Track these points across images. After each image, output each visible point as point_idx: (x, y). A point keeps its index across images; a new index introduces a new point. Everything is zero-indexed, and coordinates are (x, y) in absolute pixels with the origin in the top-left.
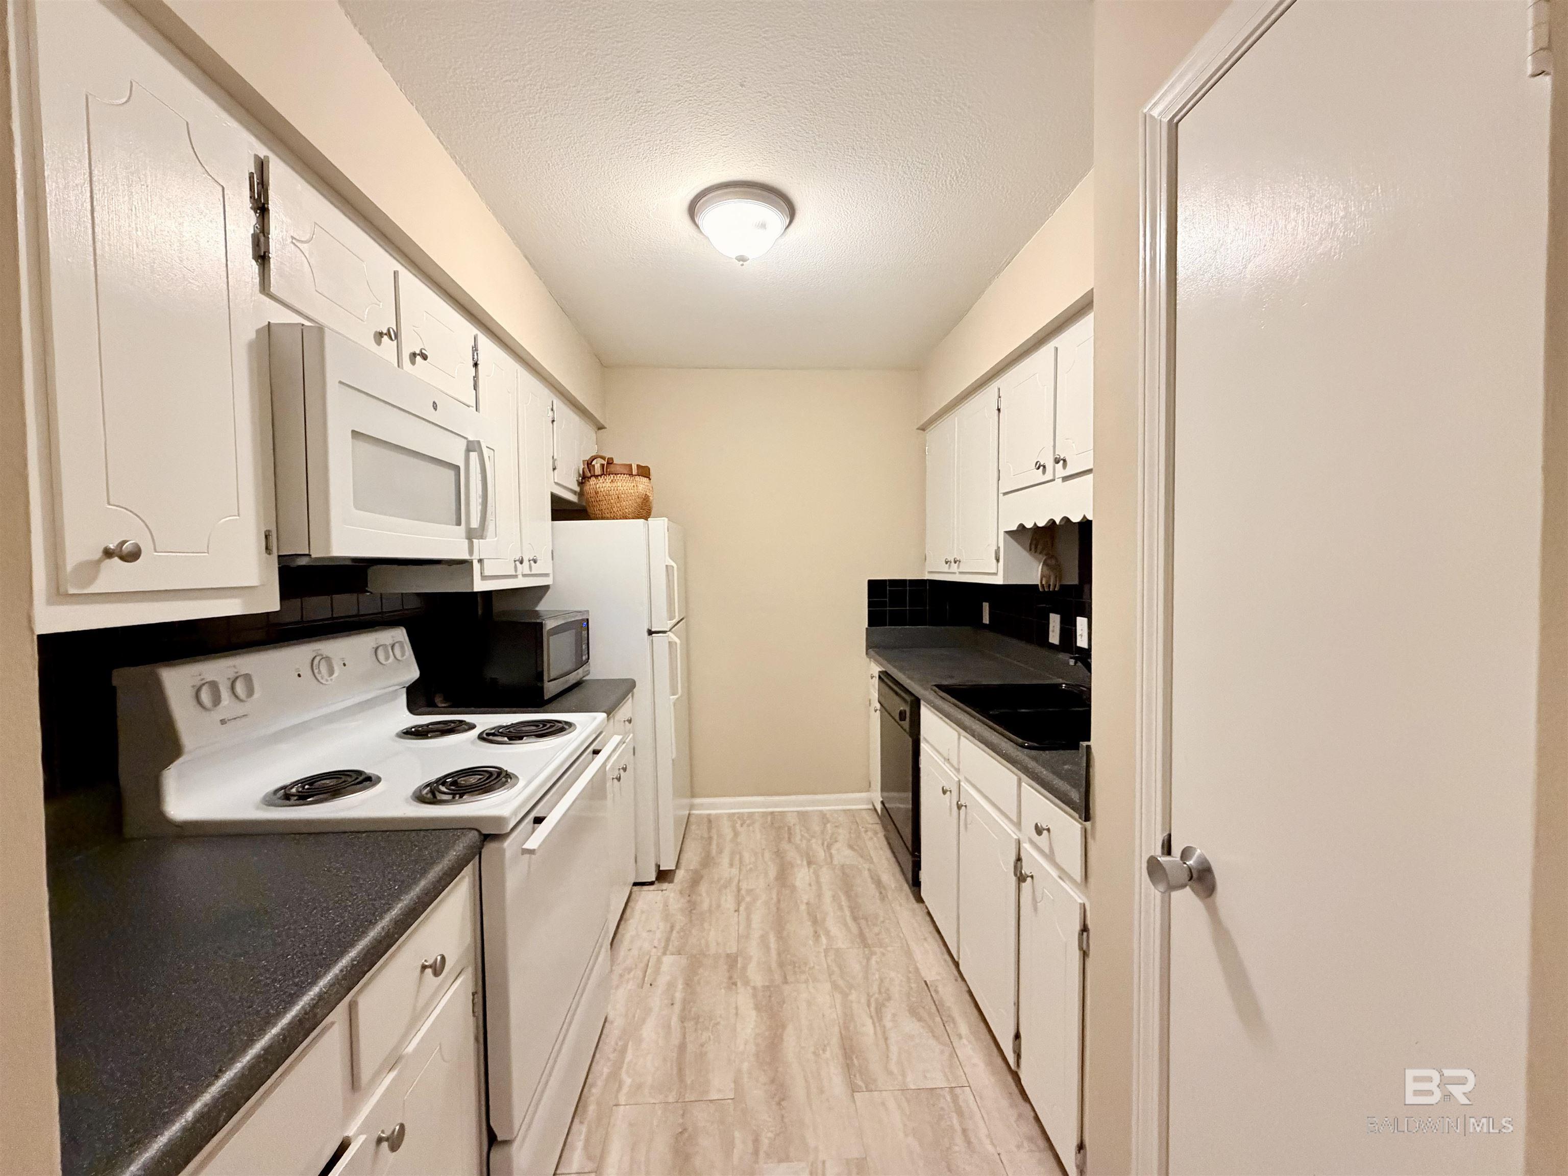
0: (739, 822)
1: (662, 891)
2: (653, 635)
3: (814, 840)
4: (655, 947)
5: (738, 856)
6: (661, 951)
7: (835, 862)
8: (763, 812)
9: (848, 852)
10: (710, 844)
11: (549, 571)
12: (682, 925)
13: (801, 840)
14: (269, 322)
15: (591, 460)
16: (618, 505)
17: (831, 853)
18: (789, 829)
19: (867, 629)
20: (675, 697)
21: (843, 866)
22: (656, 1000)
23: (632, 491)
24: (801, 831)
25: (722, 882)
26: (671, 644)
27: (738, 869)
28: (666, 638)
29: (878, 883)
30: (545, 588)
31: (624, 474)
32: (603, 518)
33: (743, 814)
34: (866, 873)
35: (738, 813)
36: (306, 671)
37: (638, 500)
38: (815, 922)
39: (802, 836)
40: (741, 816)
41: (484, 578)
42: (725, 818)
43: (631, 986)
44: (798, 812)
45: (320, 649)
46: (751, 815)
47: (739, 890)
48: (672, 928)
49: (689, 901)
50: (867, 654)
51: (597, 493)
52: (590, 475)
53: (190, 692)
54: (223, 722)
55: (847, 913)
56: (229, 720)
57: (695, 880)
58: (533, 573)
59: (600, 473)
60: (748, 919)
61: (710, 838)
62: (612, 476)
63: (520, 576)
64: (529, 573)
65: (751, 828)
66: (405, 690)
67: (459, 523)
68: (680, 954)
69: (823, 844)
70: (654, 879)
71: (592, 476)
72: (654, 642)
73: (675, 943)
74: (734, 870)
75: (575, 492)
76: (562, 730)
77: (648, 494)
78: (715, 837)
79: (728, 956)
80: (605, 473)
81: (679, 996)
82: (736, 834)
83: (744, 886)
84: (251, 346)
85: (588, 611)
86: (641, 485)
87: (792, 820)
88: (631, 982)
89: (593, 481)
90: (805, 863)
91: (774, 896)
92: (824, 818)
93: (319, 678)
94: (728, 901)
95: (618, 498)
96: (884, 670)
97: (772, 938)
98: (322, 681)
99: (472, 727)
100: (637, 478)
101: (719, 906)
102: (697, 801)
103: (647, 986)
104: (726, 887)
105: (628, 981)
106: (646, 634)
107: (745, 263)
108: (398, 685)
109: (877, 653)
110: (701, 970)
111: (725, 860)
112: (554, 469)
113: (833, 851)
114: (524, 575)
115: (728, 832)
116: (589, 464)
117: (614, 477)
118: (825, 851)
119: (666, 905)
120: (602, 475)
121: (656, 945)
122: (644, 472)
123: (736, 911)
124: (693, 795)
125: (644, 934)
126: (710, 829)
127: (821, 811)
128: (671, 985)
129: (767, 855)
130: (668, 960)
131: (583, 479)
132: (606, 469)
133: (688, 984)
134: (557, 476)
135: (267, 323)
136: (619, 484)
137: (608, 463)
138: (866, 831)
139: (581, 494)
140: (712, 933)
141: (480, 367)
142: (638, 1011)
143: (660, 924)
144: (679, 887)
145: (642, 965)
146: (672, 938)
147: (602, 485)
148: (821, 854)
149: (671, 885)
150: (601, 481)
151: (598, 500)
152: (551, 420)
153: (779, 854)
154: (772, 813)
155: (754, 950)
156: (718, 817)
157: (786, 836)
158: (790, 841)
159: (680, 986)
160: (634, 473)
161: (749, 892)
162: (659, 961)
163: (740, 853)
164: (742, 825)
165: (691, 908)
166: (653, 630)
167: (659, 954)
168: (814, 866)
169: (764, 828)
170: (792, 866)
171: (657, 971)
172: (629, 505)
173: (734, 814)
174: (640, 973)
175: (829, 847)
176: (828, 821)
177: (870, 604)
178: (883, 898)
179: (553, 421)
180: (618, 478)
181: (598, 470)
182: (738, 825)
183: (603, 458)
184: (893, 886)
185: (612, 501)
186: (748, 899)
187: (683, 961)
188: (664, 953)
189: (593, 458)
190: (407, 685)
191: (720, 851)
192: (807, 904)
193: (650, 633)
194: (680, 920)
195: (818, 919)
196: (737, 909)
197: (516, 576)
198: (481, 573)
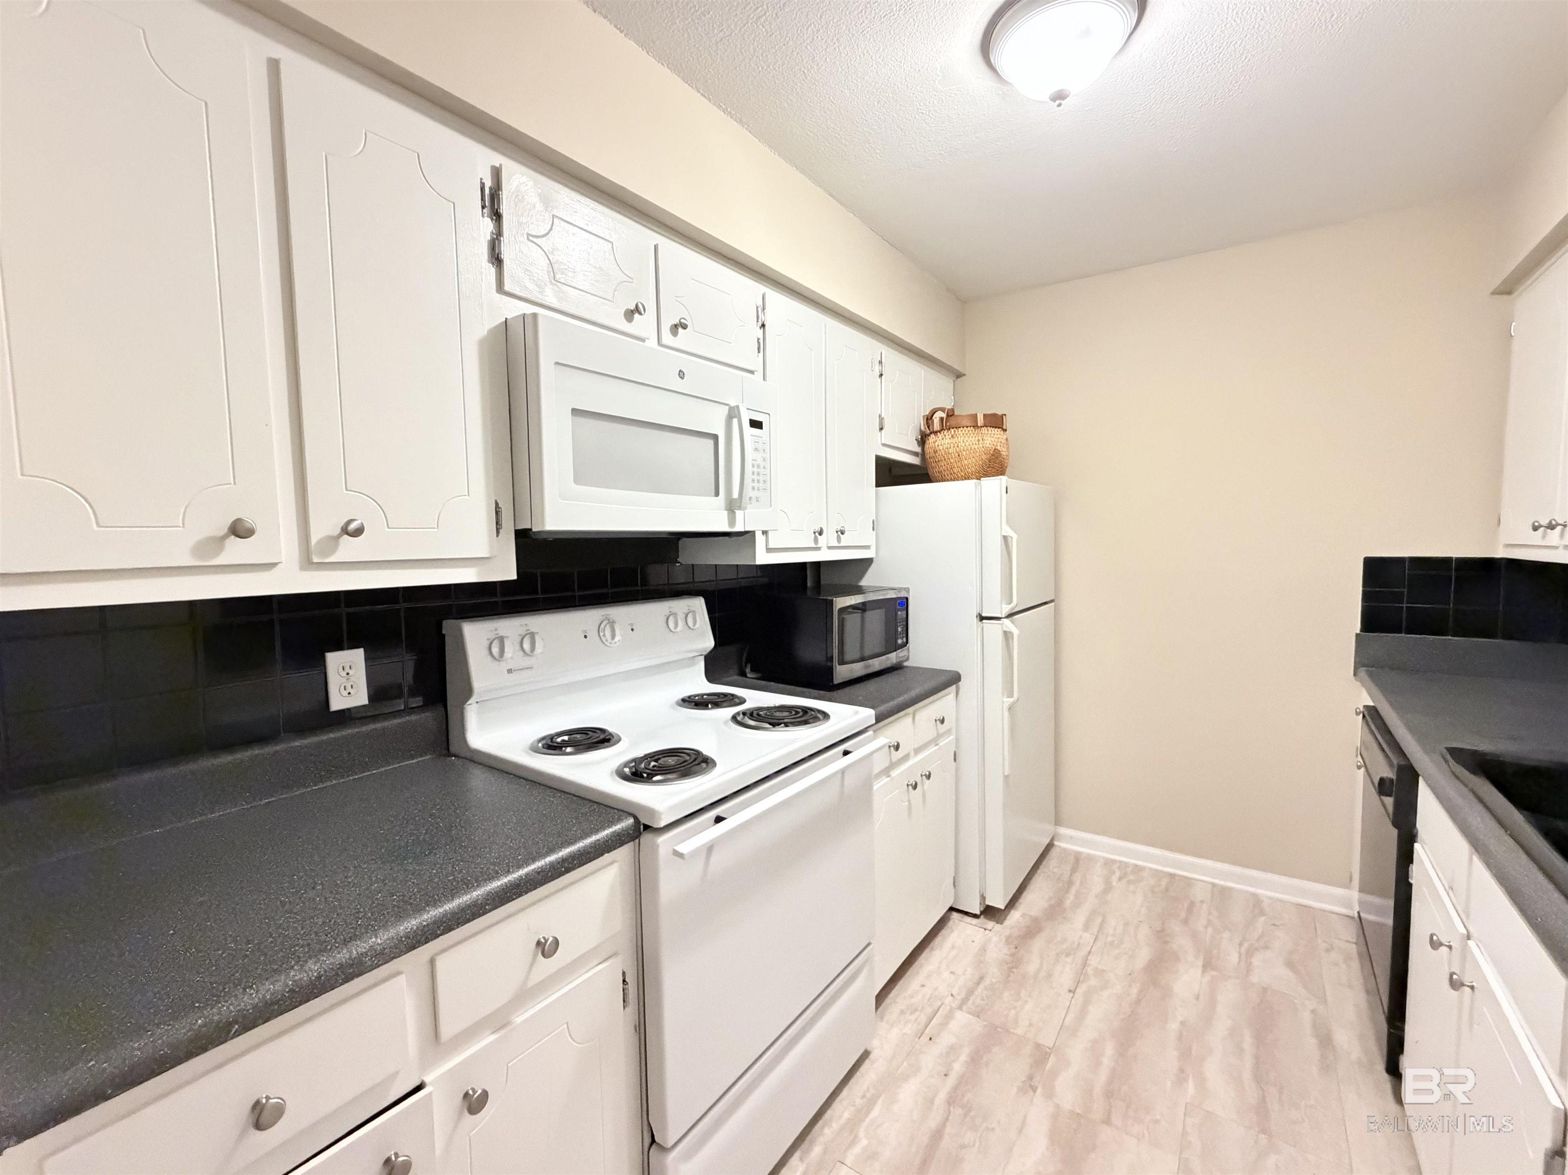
0: (1118, 874)
1: (985, 929)
2: (984, 621)
3: (1226, 935)
4: (952, 995)
5: (1099, 919)
6: (957, 1002)
7: (1254, 979)
8: (1156, 870)
9: (1282, 971)
10: (1067, 891)
11: (872, 542)
12: (994, 980)
13: (1206, 927)
14: (506, 319)
15: (931, 415)
16: (959, 464)
17: (1251, 963)
18: (1192, 904)
19: (1357, 635)
20: (1011, 700)
21: (1265, 990)
22: (930, 1059)
23: (976, 447)
24: (1210, 914)
25: (1065, 946)
26: (1007, 635)
27: (1094, 937)
28: (1000, 626)
29: (1325, 1041)
30: (868, 562)
31: (967, 427)
32: (943, 481)
33: (1126, 865)
34: (1307, 1017)
35: (1120, 862)
36: (593, 634)
37: (984, 457)
38: (1185, 1054)
39: (1209, 922)
40: (1123, 866)
41: (769, 550)
42: (1099, 864)
43: (909, 1029)
44: (1214, 885)
45: (609, 615)
46: (1138, 869)
47: (1085, 964)
48: (981, 979)
49: (1012, 955)
50: (1355, 675)
51: (935, 452)
52: (929, 432)
53: (486, 643)
54: (510, 671)
55: (1248, 1062)
56: (514, 670)
57: (1032, 930)
58: (842, 544)
59: (939, 429)
60: (1083, 1013)
61: (1070, 883)
62: (952, 430)
63: (824, 549)
64: (837, 545)
65: (1132, 887)
66: (702, 658)
67: (717, 494)
68: (978, 1016)
69: (1241, 945)
70: (978, 913)
71: (931, 433)
72: (984, 629)
73: (976, 1000)
74: (1089, 936)
75: (916, 454)
76: (815, 719)
77: (999, 448)
78: (1077, 884)
79: (1038, 1046)
80: (945, 428)
81: (958, 1067)
82: (1108, 888)
83: (1093, 961)
84: (482, 343)
85: (907, 590)
86: (989, 439)
87: (1199, 893)
88: (910, 1025)
89: (932, 438)
90: (1200, 963)
91: (1135, 990)
92: (1256, 905)
93: (604, 641)
94: (1065, 975)
95: (959, 456)
96: (1372, 704)
97: (1109, 1049)
98: (606, 643)
99: (742, 701)
100: (984, 430)
101: (1049, 975)
102: (1062, 830)
103: (925, 1038)
104: (1068, 955)
105: (906, 1023)
106: (975, 620)
107: (1063, 102)
108: (697, 651)
109: (1370, 675)
110: (996, 1049)
111: (1080, 918)
112: (881, 429)
113: (1256, 961)
114: (830, 548)
115: (1096, 883)
116: (929, 419)
117: (955, 431)
118: (1240, 957)
119: (983, 949)
120: (942, 430)
121: (954, 993)
122: (996, 421)
123: (1070, 991)
124: (1058, 822)
125: (946, 975)
126: (1074, 870)
127: (1254, 895)
128: (953, 1050)
129: (1144, 930)
130: (961, 1017)
131: (923, 440)
132: (946, 423)
133: (975, 1060)
134: (887, 436)
135: (504, 319)
136: (961, 439)
137: (948, 416)
138: (1327, 951)
139: (923, 455)
140: (1027, 1007)
141: (766, 328)
142: (905, 1064)
143: (969, 969)
144: (1007, 932)
145: (929, 1010)
146: (976, 993)
147: (940, 443)
148: (1232, 957)
149: (998, 927)
150: (940, 438)
151: (937, 460)
152: (878, 374)
153: (1162, 936)
154: (1172, 876)
155: (1077, 1052)
156: (1090, 858)
157: (1183, 915)
158: (1186, 921)
159: (963, 1058)
160: (979, 425)
161: (1099, 973)
162: (949, 1016)
163: (1104, 916)
164: (1120, 879)
165: (1013, 964)
166: (984, 615)
167: (954, 1005)
168: (1214, 973)
169: (1153, 892)
170: (1177, 959)
171: (944, 1024)
172: (972, 463)
173: (1114, 861)
174: (923, 1019)
175: (1250, 953)
176: (1262, 913)
177: (1366, 597)
178: (1327, 1065)
179: (881, 375)
180: (960, 432)
181: (936, 426)
182: (1115, 878)
183: (943, 410)
184: (1354, 1056)
185: (952, 460)
186: (1093, 982)
187: (978, 1026)
188: (960, 1008)
189: (933, 412)
190: (705, 653)
191: (1077, 904)
192: (1182, 1023)
193: (982, 618)
194: (994, 974)
195: (1193, 1052)
196: (1073, 989)
197: (819, 549)
198: (766, 546)
